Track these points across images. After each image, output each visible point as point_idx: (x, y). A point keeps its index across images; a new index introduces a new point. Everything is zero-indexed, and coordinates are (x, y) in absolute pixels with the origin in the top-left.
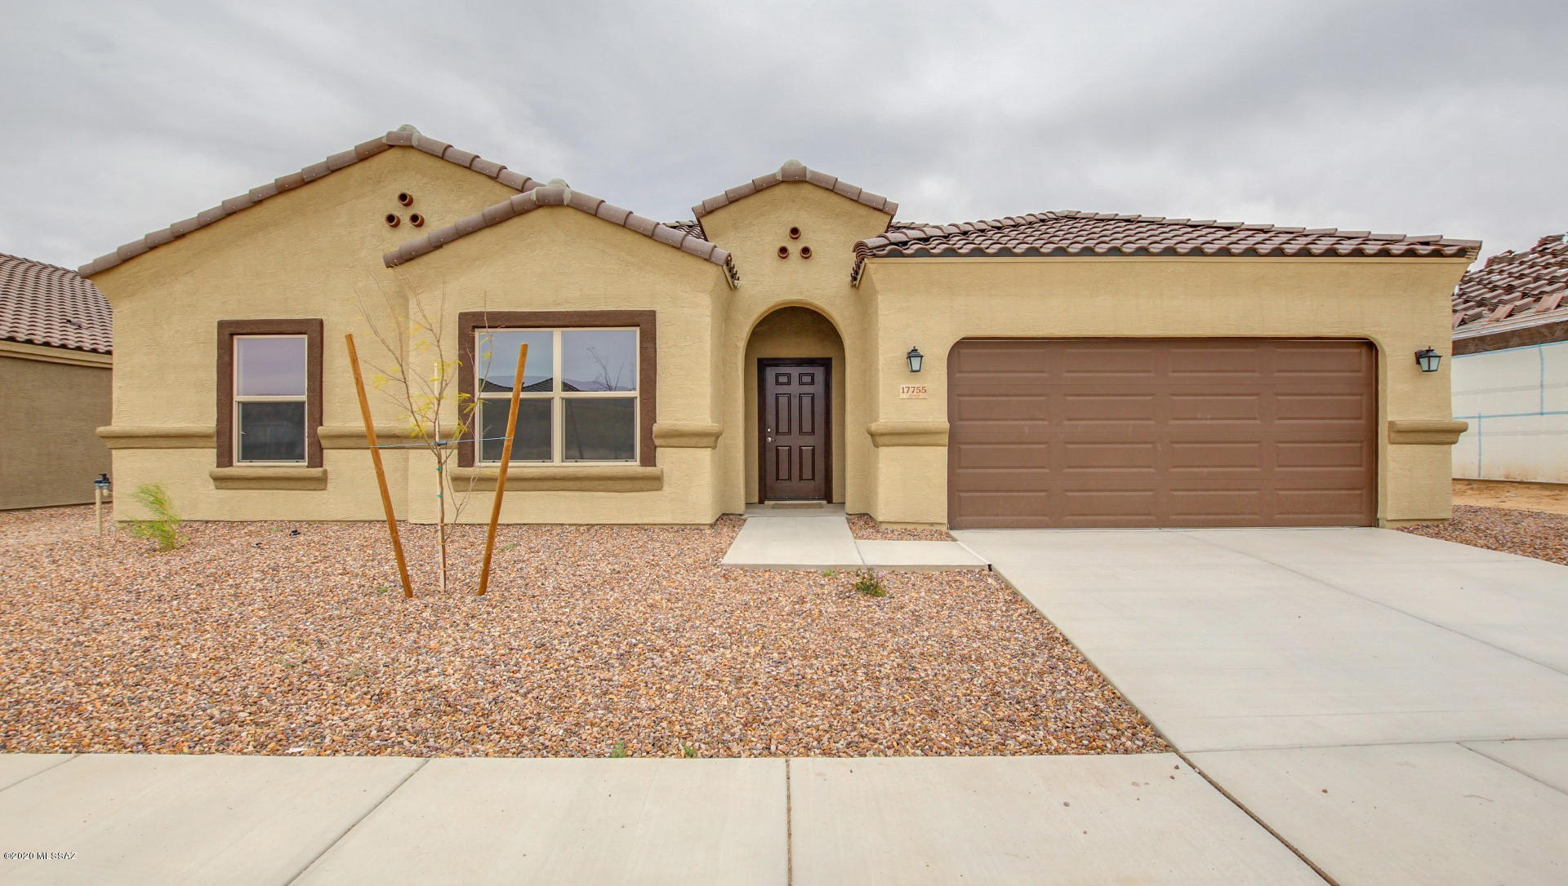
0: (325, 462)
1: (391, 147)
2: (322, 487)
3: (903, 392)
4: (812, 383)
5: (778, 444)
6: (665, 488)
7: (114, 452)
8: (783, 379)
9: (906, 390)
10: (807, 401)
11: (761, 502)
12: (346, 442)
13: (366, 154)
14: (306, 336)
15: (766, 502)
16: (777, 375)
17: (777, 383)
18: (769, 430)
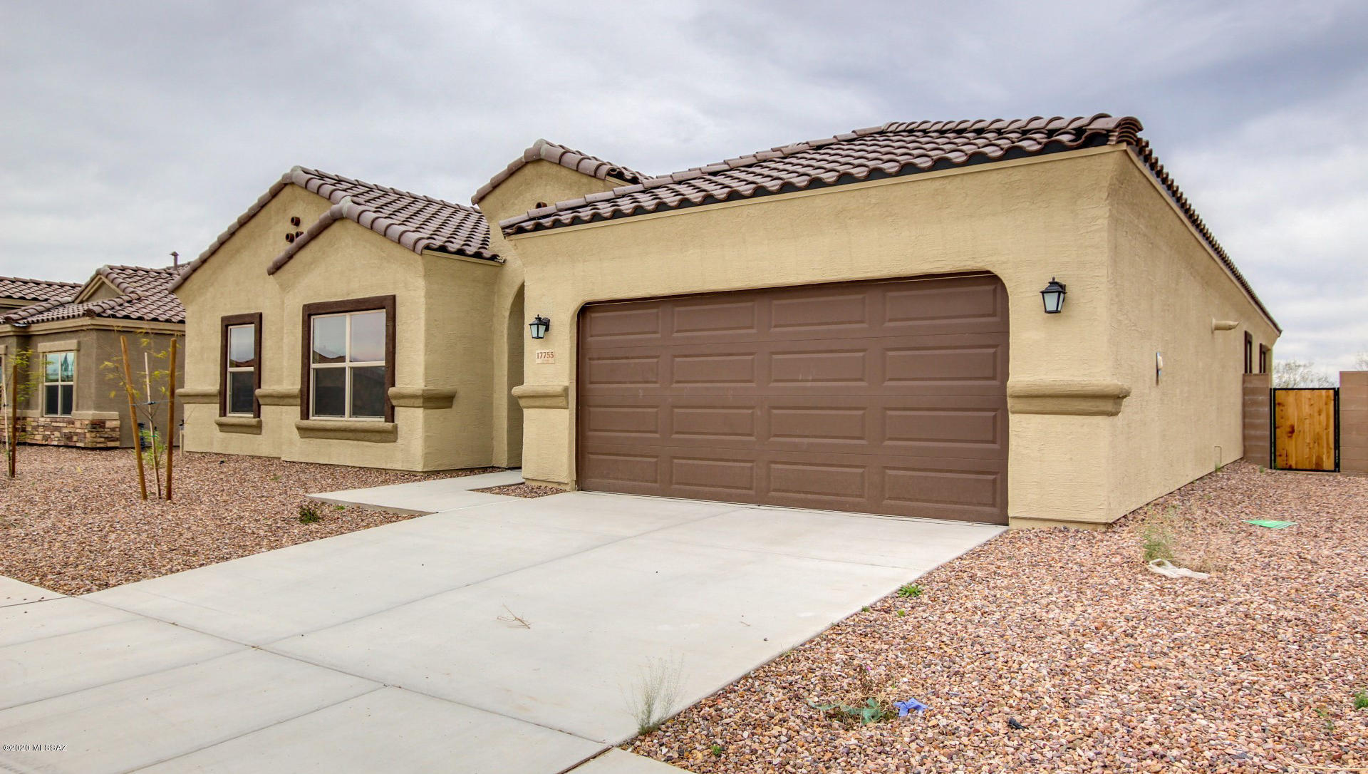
0: (262, 415)
1: (286, 185)
2: (259, 432)
3: (538, 358)
6: (399, 440)
7: (185, 405)
9: (540, 355)
13: (274, 192)
14: (253, 325)
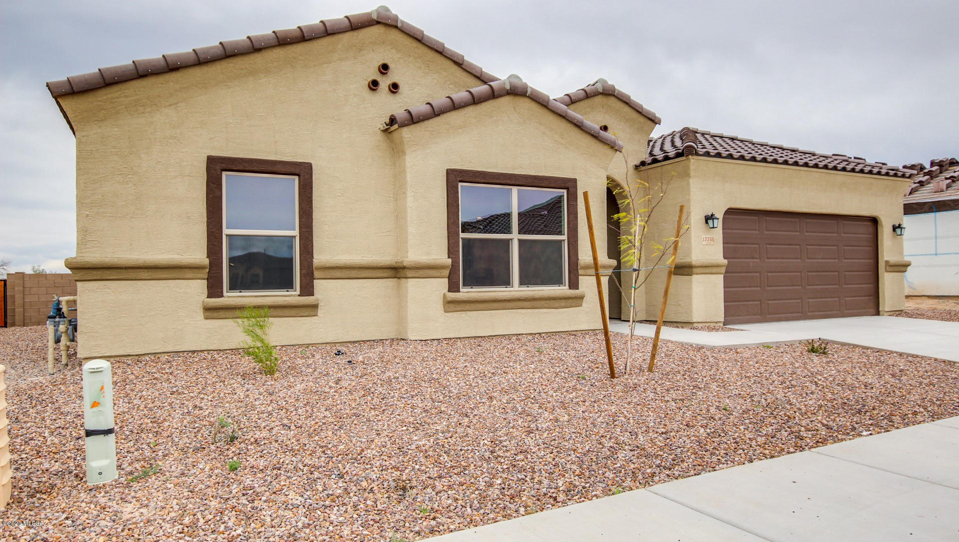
0: (316, 291)
1: (378, 23)
2: (312, 313)
3: (704, 241)
6: (584, 305)
7: (79, 284)
12: (338, 274)
13: (356, 25)
14: (295, 178)
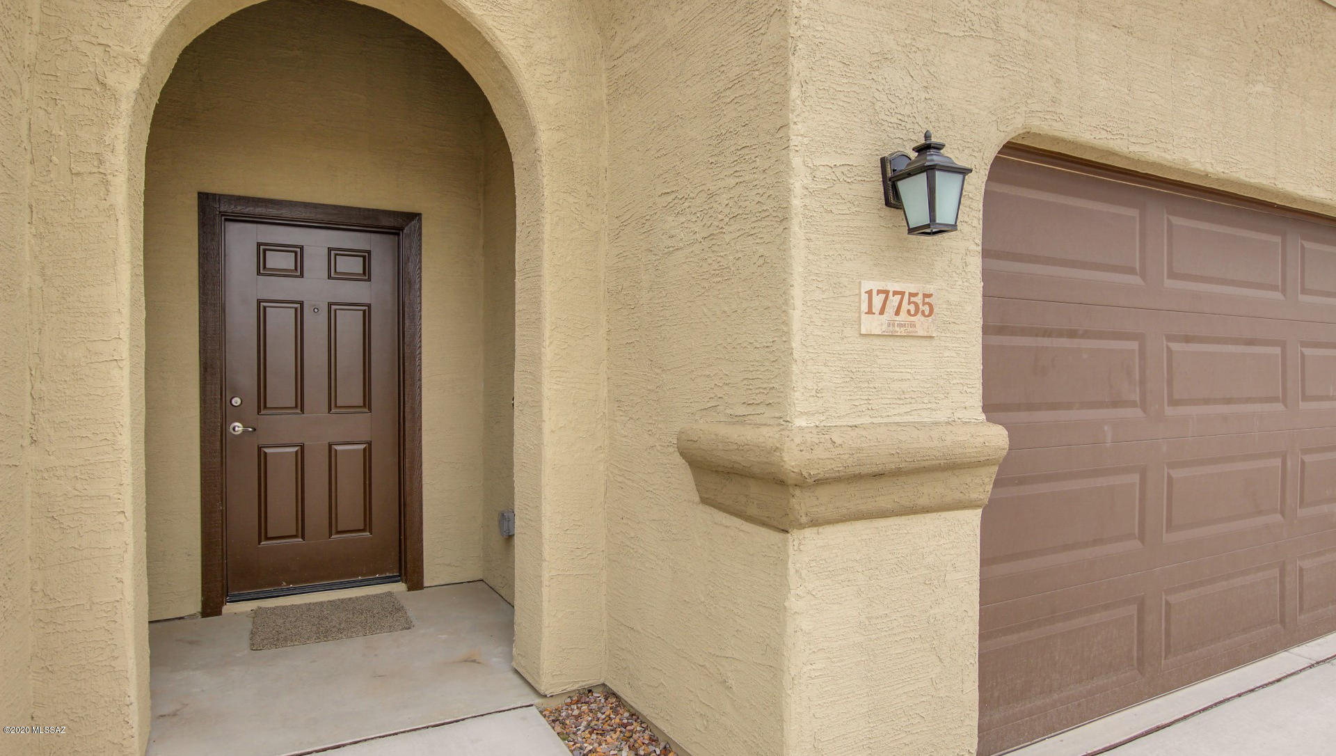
3: (870, 312)
4: (366, 274)
5: (261, 442)
8: (277, 260)
9: (878, 301)
10: (350, 324)
11: (211, 608)
15: (228, 608)
16: (263, 250)
17: (262, 268)
18: (237, 401)
